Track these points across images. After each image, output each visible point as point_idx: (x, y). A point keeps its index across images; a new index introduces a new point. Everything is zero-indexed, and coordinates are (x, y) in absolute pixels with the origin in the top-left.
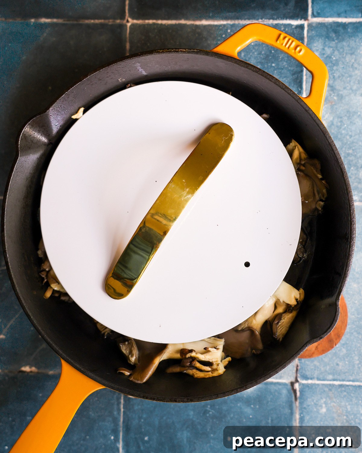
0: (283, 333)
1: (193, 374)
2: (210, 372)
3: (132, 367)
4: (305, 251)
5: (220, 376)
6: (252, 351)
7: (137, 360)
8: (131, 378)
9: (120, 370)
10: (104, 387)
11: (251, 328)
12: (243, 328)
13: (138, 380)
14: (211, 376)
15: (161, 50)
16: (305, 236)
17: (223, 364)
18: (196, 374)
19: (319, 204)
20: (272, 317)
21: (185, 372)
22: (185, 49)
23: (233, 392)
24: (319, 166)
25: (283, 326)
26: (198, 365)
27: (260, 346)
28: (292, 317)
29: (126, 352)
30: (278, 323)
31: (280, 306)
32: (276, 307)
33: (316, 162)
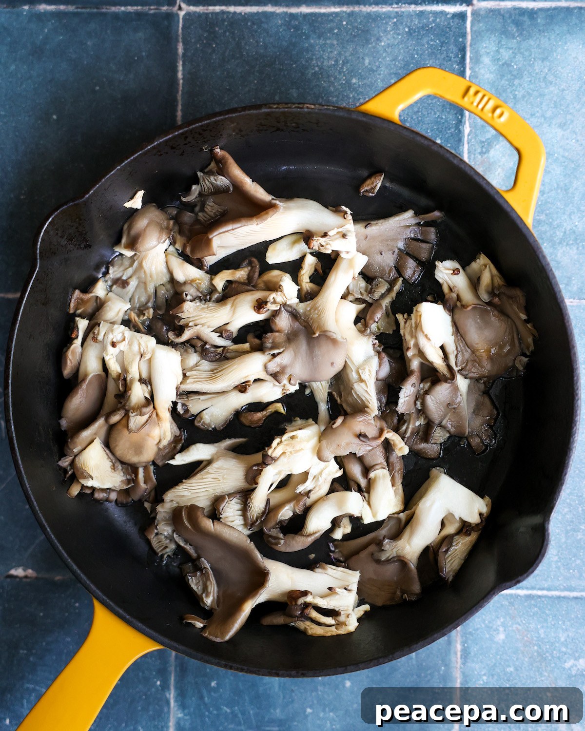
0: (455, 568)
1: (306, 628)
2: (334, 627)
3: (207, 614)
4: (495, 435)
5: (350, 634)
6: (402, 596)
7: (216, 602)
8: (205, 633)
9: (187, 619)
10: (161, 647)
11: (402, 559)
12: (389, 557)
13: (216, 637)
14: (334, 634)
15: (274, 104)
16: (495, 412)
17: (356, 615)
18: (311, 628)
19: (520, 361)
20: (437, 540)
21: (293, 624)
22: (315, 105)
23: (372, 664)
24: (522, 300)
25: (455, 557)
26: (314, 614)
27: (416, 588)
28: (471, 542)
29: (198, 588)
30: (447, 551)
31: (451, 523)
32: (443, 524)
33: (518, 293)
